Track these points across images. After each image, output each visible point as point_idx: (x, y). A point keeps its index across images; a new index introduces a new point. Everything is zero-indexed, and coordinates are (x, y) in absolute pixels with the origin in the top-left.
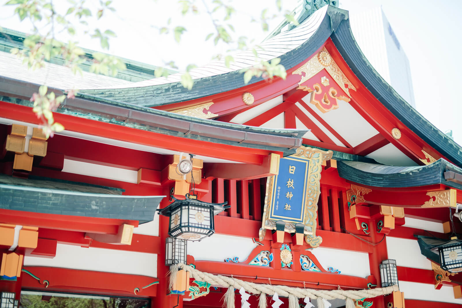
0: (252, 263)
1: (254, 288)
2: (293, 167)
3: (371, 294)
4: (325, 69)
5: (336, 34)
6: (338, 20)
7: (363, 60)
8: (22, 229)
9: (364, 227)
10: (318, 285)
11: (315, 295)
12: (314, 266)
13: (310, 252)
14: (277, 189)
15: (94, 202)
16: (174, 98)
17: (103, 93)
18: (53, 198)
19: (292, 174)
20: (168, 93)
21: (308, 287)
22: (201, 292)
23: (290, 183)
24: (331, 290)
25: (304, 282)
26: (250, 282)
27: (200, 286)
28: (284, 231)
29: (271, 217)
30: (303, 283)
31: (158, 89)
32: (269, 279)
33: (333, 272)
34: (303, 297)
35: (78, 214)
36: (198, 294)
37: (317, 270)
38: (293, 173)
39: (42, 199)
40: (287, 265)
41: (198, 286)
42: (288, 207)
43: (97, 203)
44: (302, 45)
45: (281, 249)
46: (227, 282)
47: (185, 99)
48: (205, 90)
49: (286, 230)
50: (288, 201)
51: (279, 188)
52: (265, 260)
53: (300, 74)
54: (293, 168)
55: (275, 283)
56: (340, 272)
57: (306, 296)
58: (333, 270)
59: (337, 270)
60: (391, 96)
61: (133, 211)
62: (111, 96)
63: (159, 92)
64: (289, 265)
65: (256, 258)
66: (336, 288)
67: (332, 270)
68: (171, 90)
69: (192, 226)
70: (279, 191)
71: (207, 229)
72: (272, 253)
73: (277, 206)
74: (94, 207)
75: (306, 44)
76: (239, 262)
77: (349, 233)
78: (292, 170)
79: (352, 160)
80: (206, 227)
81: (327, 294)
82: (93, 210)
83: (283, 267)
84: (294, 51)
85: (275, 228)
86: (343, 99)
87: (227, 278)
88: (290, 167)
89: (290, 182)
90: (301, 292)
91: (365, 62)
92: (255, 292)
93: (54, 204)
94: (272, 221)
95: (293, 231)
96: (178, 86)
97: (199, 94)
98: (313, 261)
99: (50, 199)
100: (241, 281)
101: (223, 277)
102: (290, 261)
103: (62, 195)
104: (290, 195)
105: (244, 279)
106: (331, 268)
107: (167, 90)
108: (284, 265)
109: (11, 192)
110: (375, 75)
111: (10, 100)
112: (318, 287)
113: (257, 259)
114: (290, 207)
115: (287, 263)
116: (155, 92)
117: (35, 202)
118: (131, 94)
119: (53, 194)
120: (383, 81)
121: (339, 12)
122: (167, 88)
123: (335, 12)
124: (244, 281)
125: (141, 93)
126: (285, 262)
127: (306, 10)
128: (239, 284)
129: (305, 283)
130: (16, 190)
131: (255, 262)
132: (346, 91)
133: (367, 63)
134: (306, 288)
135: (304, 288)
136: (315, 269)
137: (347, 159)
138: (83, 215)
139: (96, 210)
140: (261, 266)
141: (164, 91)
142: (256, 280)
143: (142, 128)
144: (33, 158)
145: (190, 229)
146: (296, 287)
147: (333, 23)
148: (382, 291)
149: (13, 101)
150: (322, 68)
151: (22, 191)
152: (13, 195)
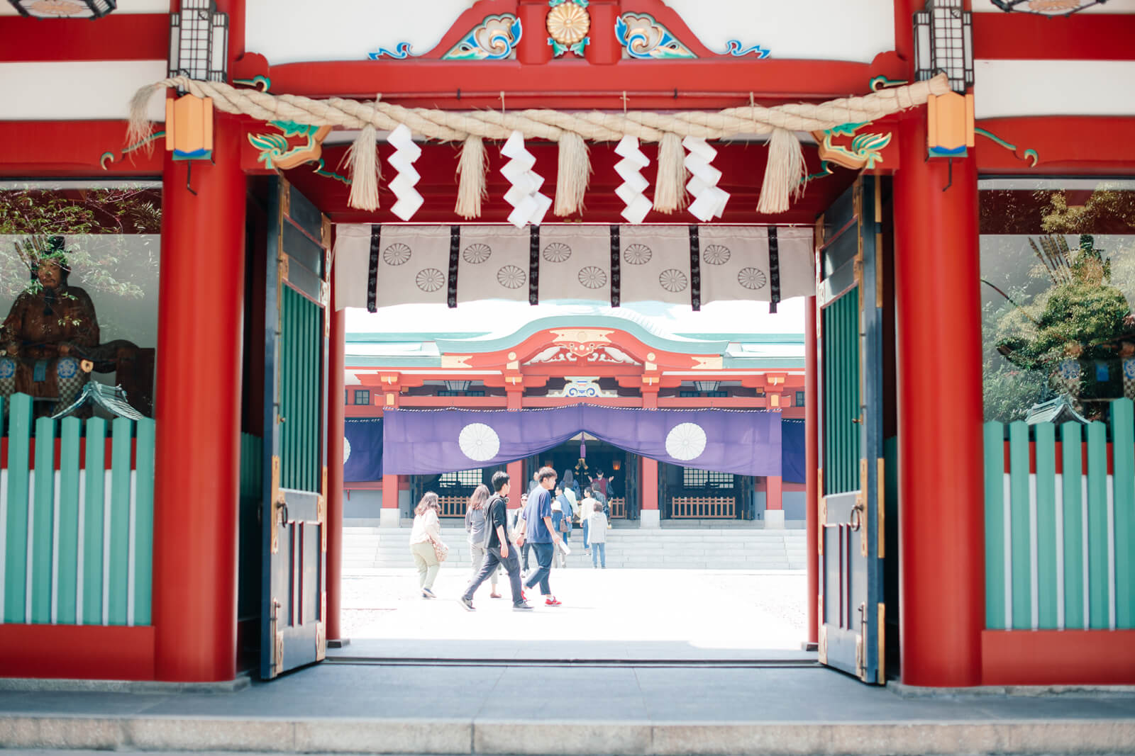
0: (455, 54)
1: (440, 125)
3: (858, 110)
10: (674, 96)
11: (656, 128)
12: (669, 42)
13: (660, 3)
22: (290, 149)
24: (722, 109)
25: (624, 94)
27: (288, 133)
30: (622, 96)
32: (502, 94)
33: (739, 53)
34: (612, 138)
36: (282, 154)
37: (682, 52)
40: (571, 49)
41: (281, 133)
45: (551, 4)
46: (356, 116)
52: (497, 40)
55: (517, 104)
56: (766, 52)
57: (621, 132)
58: (739, 49)
59: (758, 47)
64: (577, 49)
65: (468, 37)
66: (744, 102)
67: (736, 49)
72: (519, 19)
76: (409, 57)
81: (697, 124)
83: (557, 55)
87: (355, 102)
90: (601, 123)
92: (446, 136)
98: (667, 29)
100: (397, 110)
101: (341, 103)
102: (582, 36)
105: (409, 102)
106: (733, 44)
108: (561, 50)
112: (675, 102)
113: (472, 41)
115: (569, 41)
126: (562, 40)
128: (392, 118)
129: (627, 97)
131: (465, 49)
134: (627, 109)
135: (622, 109)
136: (673, 52)
140: (484, 60)
142: (457, 103)
148: (896, 97)
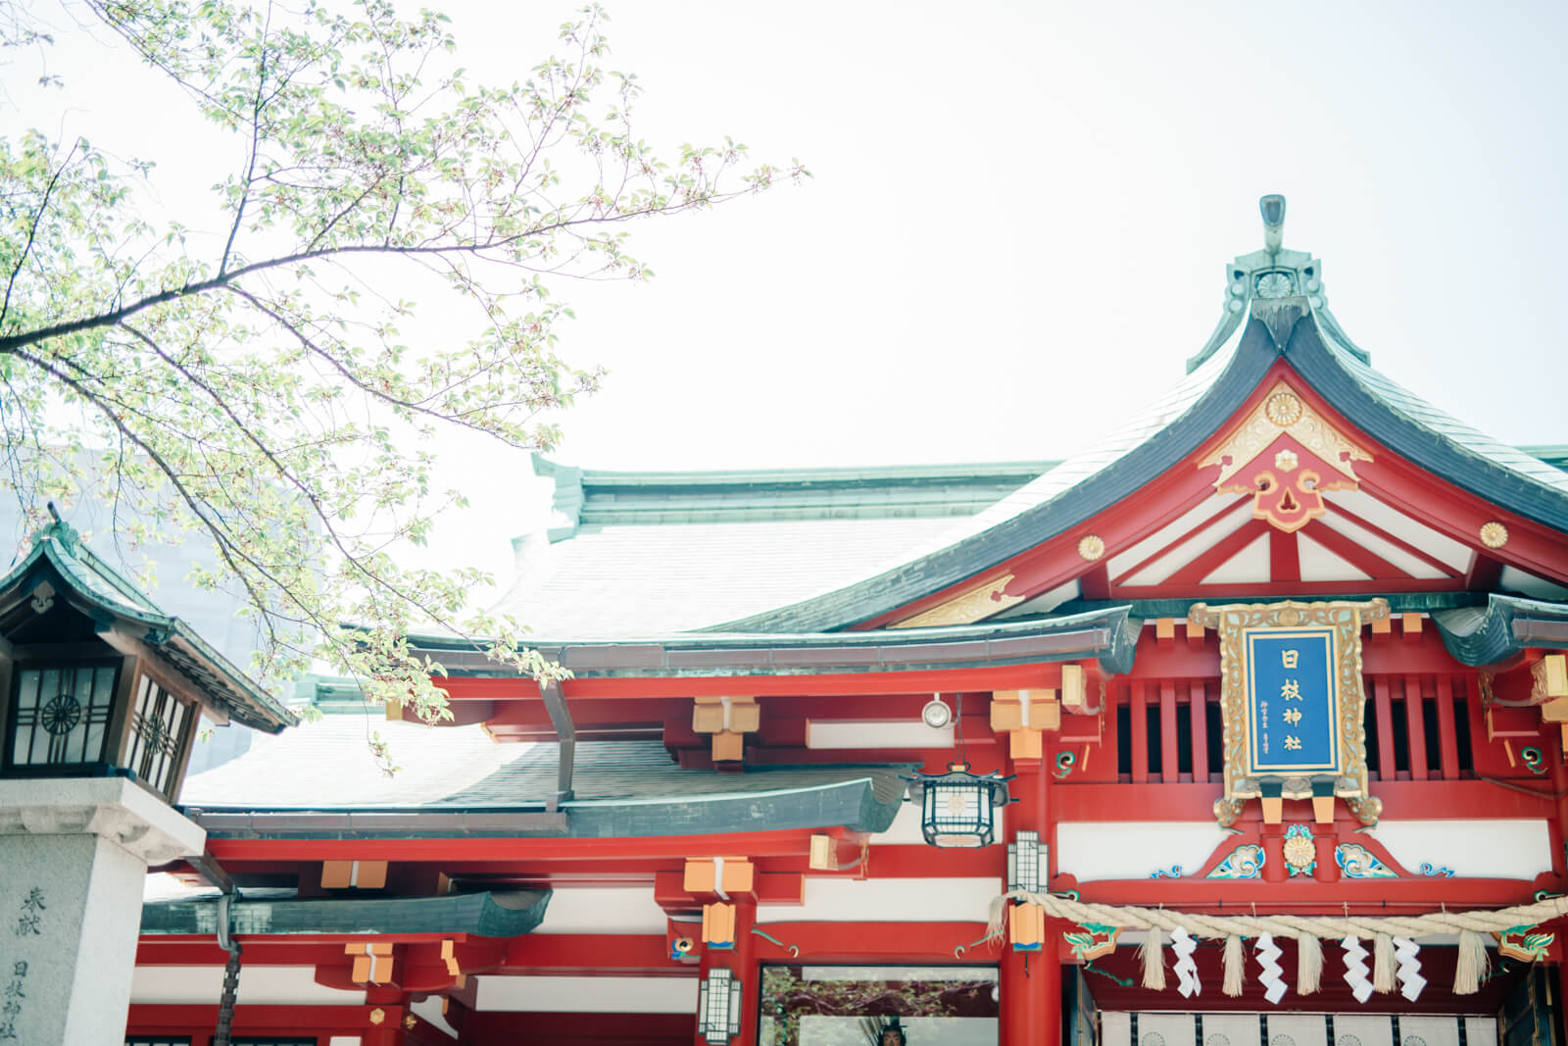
0: (1216, 874)
1: (1209, 927)
2: (1291, 652)
3: (1527, 916)
4: (1285, 433)
5: (1288, 354)
6: (1287, 321)
7: (1363, 394)
8: (726, 861)
9: (1529, 758)
10: (1384, 906)
11: (1371, 930)
12: (1377, 866)
13: (1368, 836)
14: (1259, 708)
15: (754, 807)
16: (913, 591)
17: (776, 617)
18: (690, 810)
19: (1293, 669)
20: (898, 586)
21: (1357, 911)
22: (1095, 944)
23: (1291, 690)
24: (1421, 915)
25: (1345, 904)
26: (1201, 914)
27: (1094, 932)
28: (1280, 796)
29: (1253, 771)
30: (1343, 906)
31: (877, 584)
32: (1253, 904)
33: (1431, 873)
34: (1338, 936)
35: (733, 829)
36: (1089, 948)
37: (1387, 873)
38: (1294, 666)
39: (675, 814)
40: (1303, 871)
41: (1088, 932)
42: (1292, 743)
43: (759, 807)
44: (1194, 407)
45: (1286, 837)
46: (1145, 920)
47: (934, 588)
48: (974, 562)
49: (1285, 795)
50: (1291, 729)
51: (1264, 704)
52: (1246, 864)
53: (1219, 462)
54: (1292, 656)
55: (1264, 911)
56: (1452, 872)
57: (1345, 933)
58: (1430, 871)
59: (1443, 868)
60: (1447, 454)
61: (821, 810)
62: (792, 618)
63: (880, 588)
64: (1307, 871)
65: (1225, 861)
66: (1438, 910)
67: (1428, 871)
68: (904, 578)
69: (941, 823)
70: (1264, 711)
71: (972, 824)
72: (1263, 849)
73: (1266, 745)
74: (756, 815)
75: (1207, 401)
76: (1182, 877)
77: (1479, 779)
78: (1290, 660)
79: (1454, 605)
80: (969, 820)
82: (755, 820)
83: (1292, 875)
84: (1174, 426)
85: (1260, 794)
86: (1342, 487)
87: (1145, 910)
88: (1284, 654)
89: (1290, 686)
90: (1330, 926)
91: (1367, 397)
92: (1213, 935)
93: (693, 819)
94: (1256, 779)
95: (1309, 794)
96: (916, 568)
97: (961, 571)
98: (1374, 855)
99: (685, 812)
100: (1177, 915)
101: (1134, 910)
102: (1310, 862)
103: (703, 803)
104: (1293, 716)
105: (1185, 910)
106: (1426, 866)
107: (897, 580)
108: (1295, 871)
109: (628, 809)
110: (1397, 418)
111: (598, 674)
112: (1384, 910)
113: (1227, 865)
114: (1298, 741)
115: (1300, 865)
116: (872, 590)
117: (665, 820)
118: (827, 605)
119: (689, 804)
120: (1420, 427)
121: (1283, 306)
122: (894, 577)
123: (1276, 309)
124: (1183, 913)
125: (846, 599)
126: (1295, 864)
127: (1232, 312)
128: (1172, 922)
129: (1348, 906)
130: (634, 807)
131: (1223, 871)
132: (1346, 468)
133: (1374, 398)
134: (1349, 916)
135: (1344, 916)
136: (1380, 872)
137: (1437, 605)
138: (741, 829)
139: (760, 819)
140: (1237, 879)
141: (889, 584)
142: (1220, 910)
143: (805, 672)
144: (741, 738)
145: (939, 827)
146: (1319, 915)
147: (1276, 332)
148: (1556, 905)
149: (603, 674)
150: (1277, 432)
151: (642, 806)
152: (632, 815)
